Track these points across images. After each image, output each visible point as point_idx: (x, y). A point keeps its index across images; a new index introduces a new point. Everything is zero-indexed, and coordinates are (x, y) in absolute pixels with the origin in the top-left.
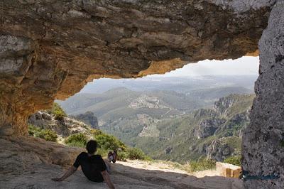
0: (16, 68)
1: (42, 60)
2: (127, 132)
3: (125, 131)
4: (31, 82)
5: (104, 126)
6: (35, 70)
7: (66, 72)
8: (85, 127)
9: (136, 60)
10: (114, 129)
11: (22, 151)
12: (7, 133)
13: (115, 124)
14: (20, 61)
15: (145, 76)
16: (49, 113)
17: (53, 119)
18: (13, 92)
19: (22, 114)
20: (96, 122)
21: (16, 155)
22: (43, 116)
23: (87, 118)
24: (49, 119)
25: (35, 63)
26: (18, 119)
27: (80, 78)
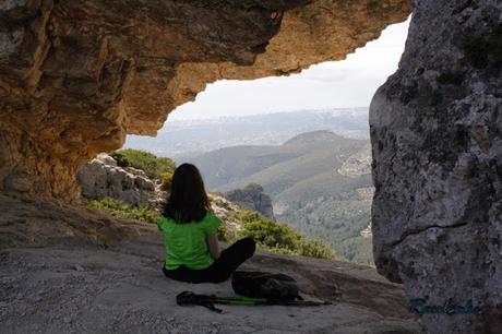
0: (12, 48)
1: (68, 33)
2: (337, 227)
3: (332, 225)
4: (58, 84)
5: (287, 214)
6: (60, 56)
7: (127, 63)
8: (225, 205)
9: (244, 13)
10: (308, 222)
11: (39, 217)
12: (17, 187)
13: (310, 211)
14: (17, 34)
15: (307, 67)
16: (150, 178)
17: (157, 189)
18: (28, 107)
19: (65, 161)
20: (269, 206)
21: (23, 222)
22: (137, 183)
23: (249, 198)
24: (150, 188)
25: (57, 43)
26: (56, 171)
27: (161, 73)
